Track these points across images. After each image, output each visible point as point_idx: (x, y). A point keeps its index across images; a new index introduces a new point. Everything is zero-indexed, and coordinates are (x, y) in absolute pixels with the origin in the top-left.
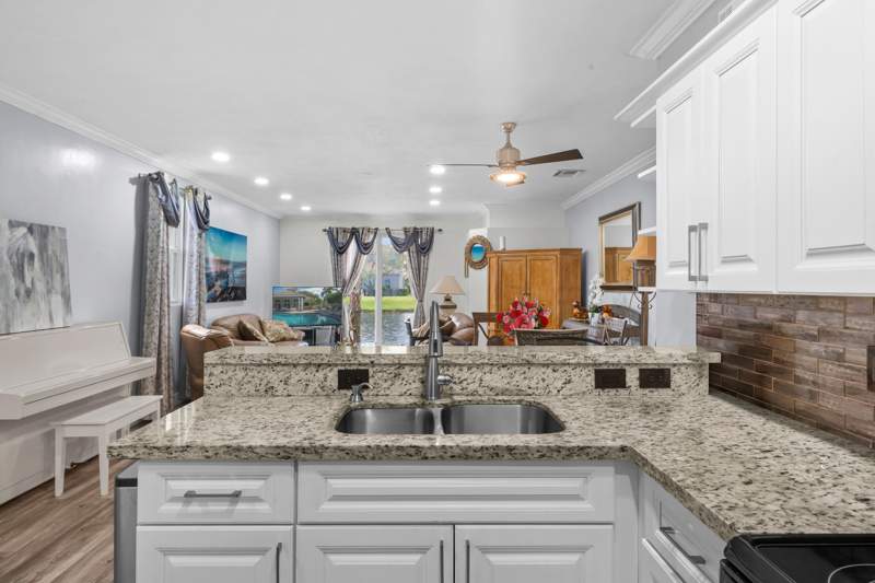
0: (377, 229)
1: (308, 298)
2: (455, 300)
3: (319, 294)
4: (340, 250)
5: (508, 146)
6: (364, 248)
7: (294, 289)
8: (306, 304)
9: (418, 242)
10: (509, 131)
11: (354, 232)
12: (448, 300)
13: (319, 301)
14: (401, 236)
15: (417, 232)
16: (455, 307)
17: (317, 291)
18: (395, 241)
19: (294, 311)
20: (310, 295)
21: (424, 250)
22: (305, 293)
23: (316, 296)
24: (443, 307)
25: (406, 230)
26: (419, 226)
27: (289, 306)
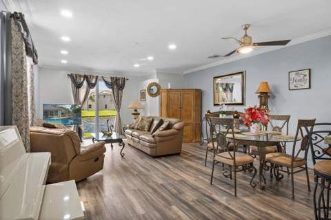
0: (97, 77)
1: (63, 111)
2: (139, 111)
3: (69, 108)
4: (78, 86)
5: (246, 35)
6: (91, 85)
7: (55, 106)
8: (62, 114)
9: (117, 84)
10: (246, 29)
11: (85, 77)
12: (136, 111)
13: (69, 112)
14: (109, 80)
15: (117, 80)
16: (139, 114)
17: (68, 107)
18: (107, 83)
19: (55, 118)
20: (65, 109)
21: (121, 87)
22: (62, 107)
23: (68, 109)
24: (133, 114)
25: (112, 78)
26: (118, 77)
27: (53, 115)
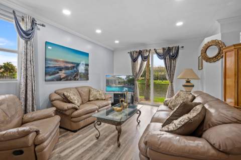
0: (150, 50)
1: (120, 80)
4: (135, 60)
6: (145, 59)
7: (114, 76)
8: (119, 82)
9: (170, 54)
11: (140, 52)
12: (188, 82)
13: (124, 81)
14: (161, 51)
15: (169, 49)
16: (193, 86)
17: (124, 77)
18: (159, 55)
19: (114, 85)
20: (120, 78)
21: (174, 57)
22: (119, 78)
23: (123, 79)
24: (184, 86)
25: (164, 49)
26: (171, 46)
27: (112, 83)
